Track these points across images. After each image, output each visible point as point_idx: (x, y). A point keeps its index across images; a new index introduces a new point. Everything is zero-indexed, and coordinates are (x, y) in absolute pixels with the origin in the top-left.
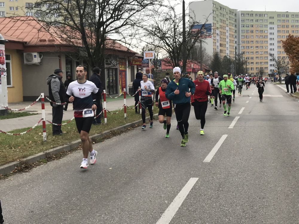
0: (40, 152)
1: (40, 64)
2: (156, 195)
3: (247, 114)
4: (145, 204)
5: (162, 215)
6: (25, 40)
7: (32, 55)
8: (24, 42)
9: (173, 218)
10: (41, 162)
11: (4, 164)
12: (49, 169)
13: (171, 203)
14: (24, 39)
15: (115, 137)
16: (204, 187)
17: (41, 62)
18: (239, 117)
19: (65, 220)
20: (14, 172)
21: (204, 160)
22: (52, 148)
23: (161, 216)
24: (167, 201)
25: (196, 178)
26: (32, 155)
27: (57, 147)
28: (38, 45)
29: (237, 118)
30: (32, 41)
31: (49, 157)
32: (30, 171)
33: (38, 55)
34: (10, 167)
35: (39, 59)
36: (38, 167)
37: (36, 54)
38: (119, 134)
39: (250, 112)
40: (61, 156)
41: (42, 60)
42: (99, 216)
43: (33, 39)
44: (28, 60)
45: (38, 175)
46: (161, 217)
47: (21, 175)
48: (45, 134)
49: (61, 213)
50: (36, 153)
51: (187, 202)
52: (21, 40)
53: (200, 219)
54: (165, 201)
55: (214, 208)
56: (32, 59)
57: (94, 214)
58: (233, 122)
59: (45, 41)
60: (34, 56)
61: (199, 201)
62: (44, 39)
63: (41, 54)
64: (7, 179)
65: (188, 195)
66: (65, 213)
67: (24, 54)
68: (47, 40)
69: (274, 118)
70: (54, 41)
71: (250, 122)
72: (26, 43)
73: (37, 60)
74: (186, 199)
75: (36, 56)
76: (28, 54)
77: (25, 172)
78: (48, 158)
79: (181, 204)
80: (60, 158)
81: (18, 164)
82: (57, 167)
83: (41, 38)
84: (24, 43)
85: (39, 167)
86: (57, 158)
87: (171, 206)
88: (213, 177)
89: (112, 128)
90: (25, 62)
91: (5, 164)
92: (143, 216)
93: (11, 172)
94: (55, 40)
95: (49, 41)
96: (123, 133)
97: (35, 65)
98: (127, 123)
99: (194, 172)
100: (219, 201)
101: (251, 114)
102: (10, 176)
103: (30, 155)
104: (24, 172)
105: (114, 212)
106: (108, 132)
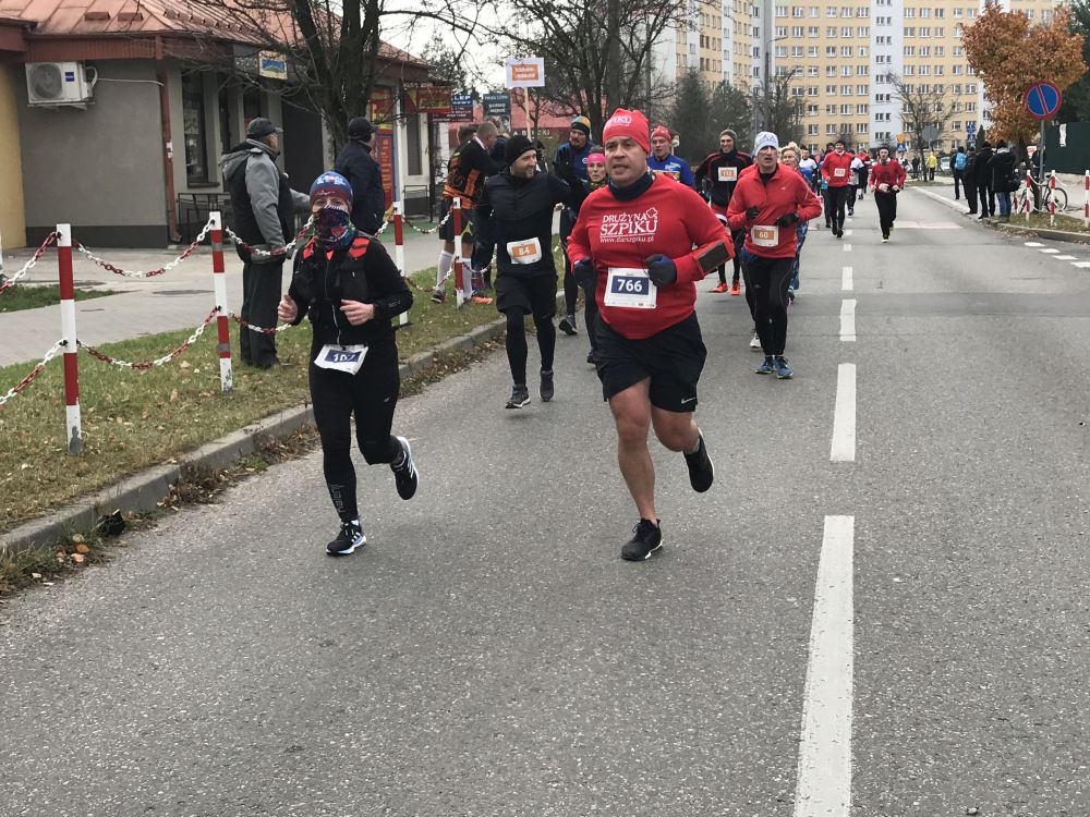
0: (232, 431)
1: (88, 106)
2: (740, 578)
3: (876, 291)
4: (721, 608)
5: (807, 646)
6: (28, 16)
7: (56, 72)
8: (28, 22)
9: (856, 658)
10: (244, 466)
11: (129, 475)
12: (289, 492)
13: (812, 605)
14: (22, 11)
15: (453, 376)
16: (896, 548)
17: (90, 99)
18: (854, 302)
19: (470, 669)
20: (167, 502)
21: (828, 452)
22: (264, 417)
23: (807, 653)
24: (793, 599)
25: (844, 517)
26: (208, 441)
27: (279, 411)
28: (79, 32)
29: (849, 306)
30: (53, 21)
31: (267, 449)
32: (221, 498)
33: (81, 70)
34: (153, 485)
35: (85, 85)
36: (241, 485)
37: (71, 67)
38: (464, 365)
39: (881, 283)
40: (303, 445)
41: (94, 90)
42: (583, 655)
43: (60, 13)
44: (40, 92)
45: (264, 515)
46: (812, 656)
47: (199, 513)
48: (226, 365)
49: (441, 646)
50: (219, 436)
51: (866, 600)
52: (13, 15)
53: (955, 660)
54: (789, 600)
55: (977, 619)
56: (60, 85)
57: (561, 645)
58: (841, 317)
59: (106, 17)
60: (64, 77)
61: (909, 595)
62: (101, 10)
63: (90, 68)
64: (157, 529)
65: (856, 577)
66: (455, 647)
67: (29, 67)
68: (113, 14)
69: (981, 304)
70: (142, 18)
71: (903, 318)
72: (33, 24)
73: (75, 90)
74: (858, 594)
75: (72, 74)
76: (42, 68)
77: (207, 503)
78: (265, 452)
79: (852, 609)
80: (302, 453)
81: (175, 473)
82: (314, 486)
83: (88, 8)
84: (28, 26)
85: (246, 484)
86: (292, 452)
87: (817, 613)
88: (902, 513)
89: (433, 344)
90: (33, 99)
91: (131, 476)
92: (744, 653)
93: (160, 504)
94: (145, 15)
95: (122, 17)
96: (472, 361)
97: (69, 110)
98: (474, 324)
99: (824, 494)
100: (981, 598)
101: (889, 288)
102: (161, 516)
103: (204, 441)
104: (204, 503)
105: (630, 639)
106: (428, 359)
